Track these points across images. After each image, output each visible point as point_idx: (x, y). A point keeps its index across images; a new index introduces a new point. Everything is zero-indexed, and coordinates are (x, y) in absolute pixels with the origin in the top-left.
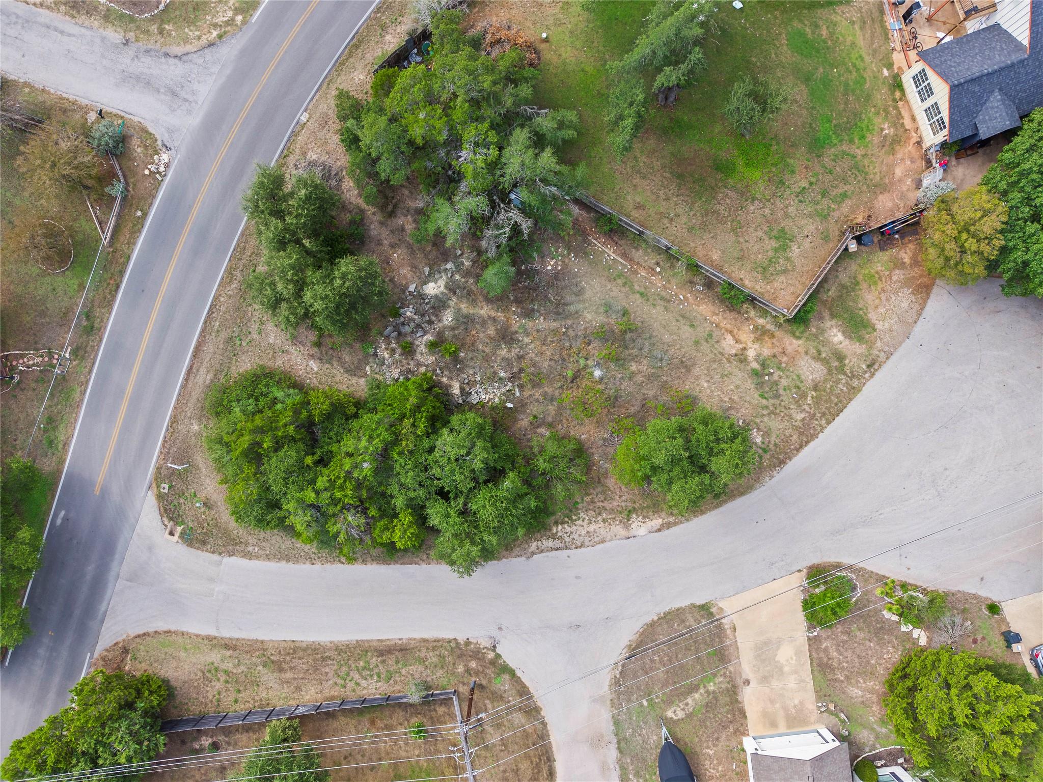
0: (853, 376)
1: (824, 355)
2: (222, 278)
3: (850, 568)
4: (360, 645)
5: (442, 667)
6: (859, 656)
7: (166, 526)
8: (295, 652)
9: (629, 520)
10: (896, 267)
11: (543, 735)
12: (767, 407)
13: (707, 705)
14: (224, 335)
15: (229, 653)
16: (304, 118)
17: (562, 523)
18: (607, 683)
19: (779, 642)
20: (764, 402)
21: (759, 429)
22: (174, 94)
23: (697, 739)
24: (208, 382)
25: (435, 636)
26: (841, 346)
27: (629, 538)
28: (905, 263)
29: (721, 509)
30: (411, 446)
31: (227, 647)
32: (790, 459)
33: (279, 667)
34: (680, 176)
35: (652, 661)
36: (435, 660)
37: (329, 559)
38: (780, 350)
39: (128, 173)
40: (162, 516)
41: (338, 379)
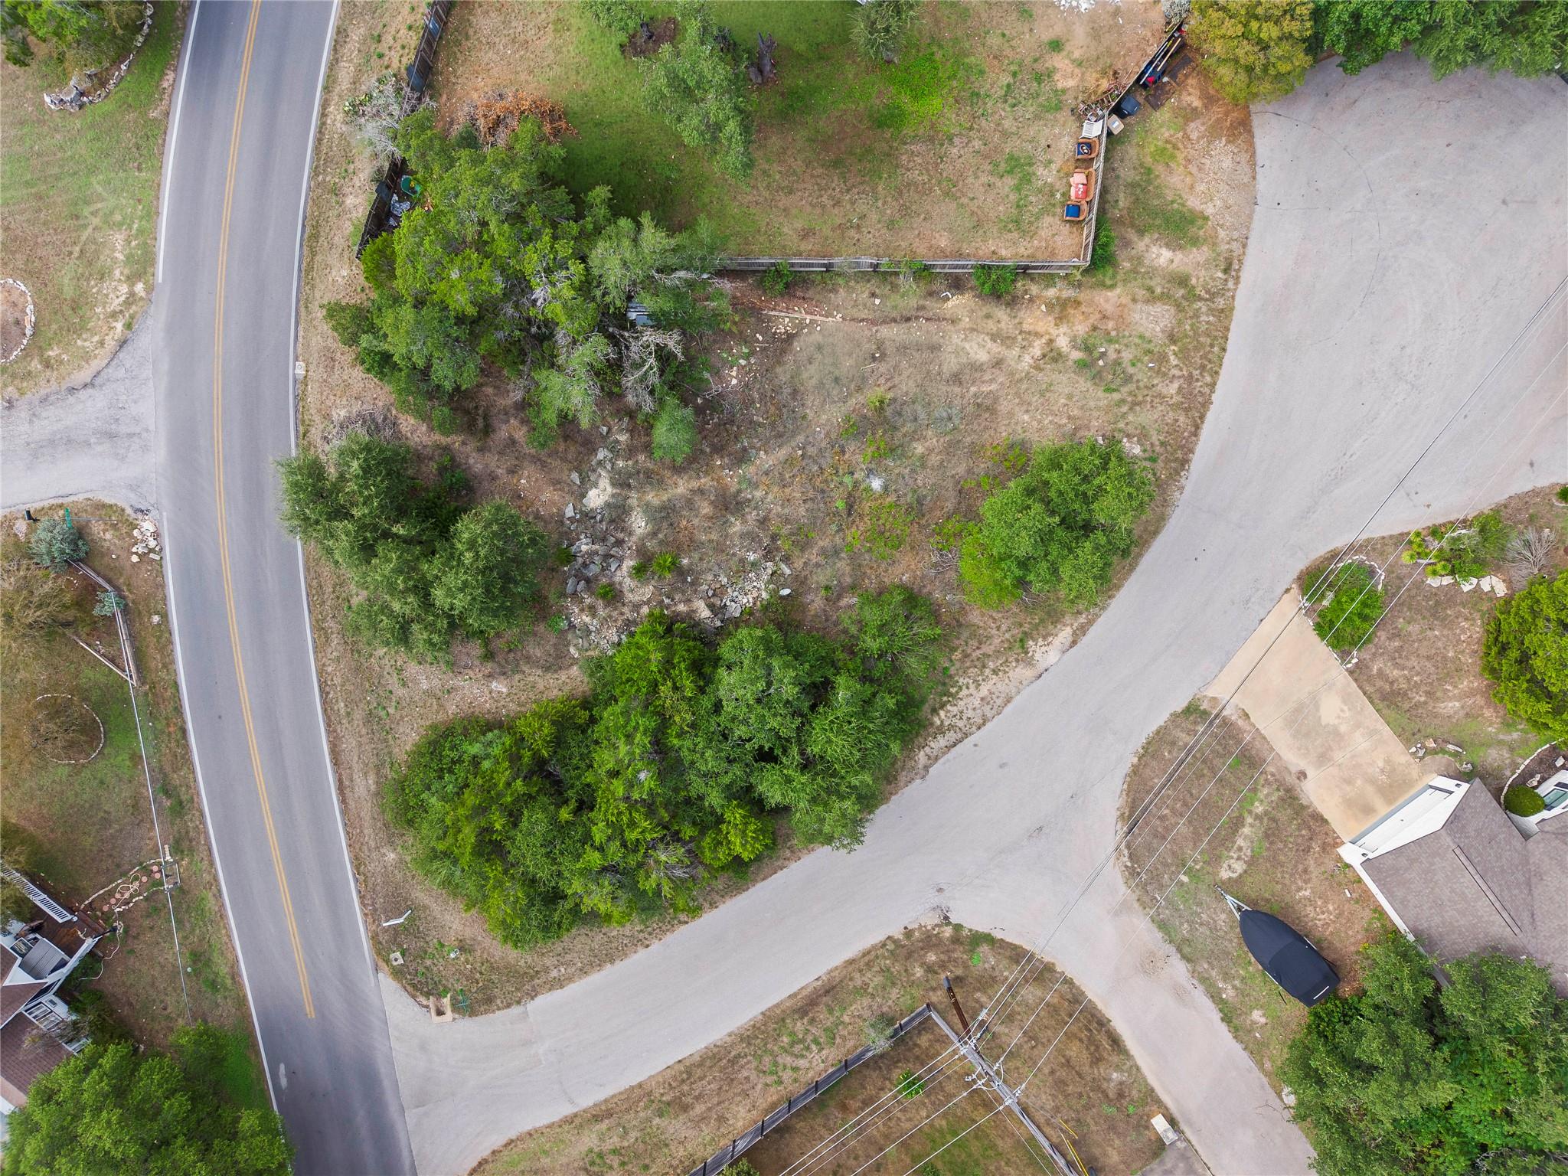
0: (1213, 296)
1: (1159, 290)
2: (314, 642)
3: (1352, 548)
4: (769, 1017)
5: (894, 984)
6: (1429, 658)
7: (427, 1007)
8: (690, 1074)
9: (1027, 653)
10: (1187, 120)
11: (1075, 997)
12: (1123, 401)
13: (1267, 836)
14: (358, 715)
15: (604, 1126)
16: (300, 371)
17: (942, 706)
18: (1120, 881)
19: (1315, 700)
20: (1116, 396)
21: (1128, 436)
22: (112, 436)
23: (1279, 887)
24: (373, 787)
25: (861, 949)
26: (1174, 265)
27: (1040, 676)
28: (1197, 108)
29: (1140, 568)
30: (689, 717)
31: (597, 1118)
32: (1192, 451)
33: (680, 1106)
34: (837, 163)
35: (1162, 818)
36: (879, 980)
37: (664, 928)
38: (1098, 316)
39: (111, 575)
40: (414, 997)
41: (541, 686)
